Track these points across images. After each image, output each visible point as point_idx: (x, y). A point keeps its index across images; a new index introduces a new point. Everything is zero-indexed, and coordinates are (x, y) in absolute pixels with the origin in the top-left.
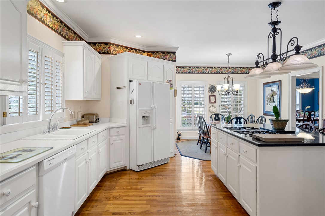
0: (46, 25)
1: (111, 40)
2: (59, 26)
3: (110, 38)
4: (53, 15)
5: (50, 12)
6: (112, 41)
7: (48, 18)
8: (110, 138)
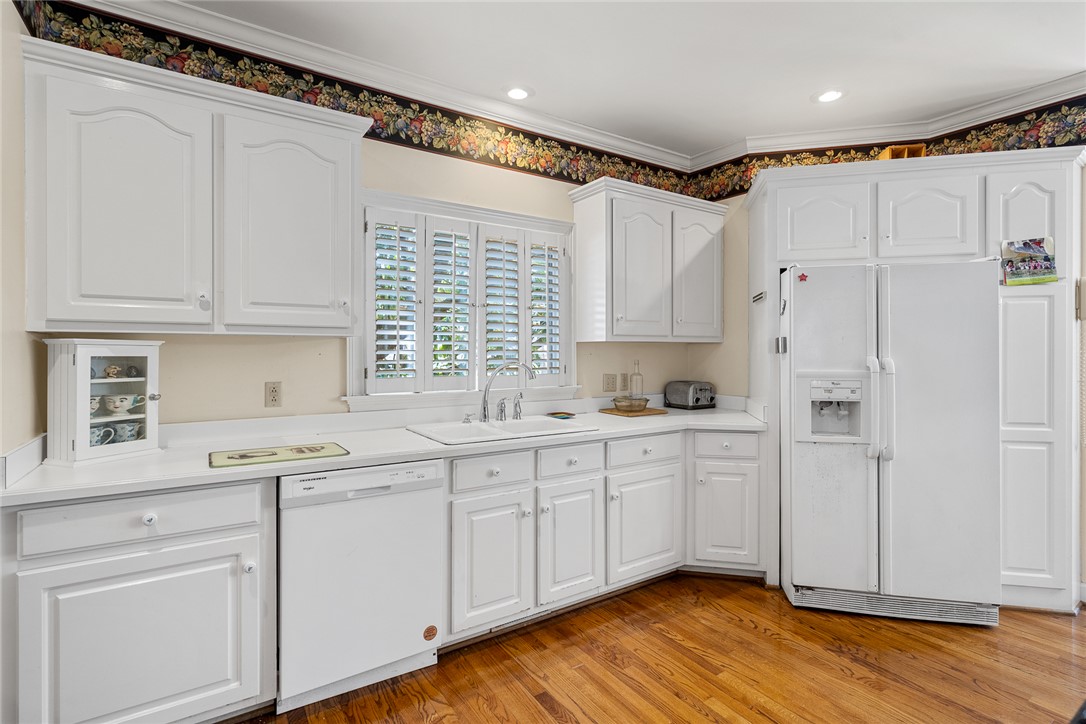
0: (506, 165)
1: (749, 144)
2: (557, 157)
3: (745, 140)
4: (532, 137)
5: (516, 132)
6: (753, 148)
7: (514, 149)
8: (699, 461)
